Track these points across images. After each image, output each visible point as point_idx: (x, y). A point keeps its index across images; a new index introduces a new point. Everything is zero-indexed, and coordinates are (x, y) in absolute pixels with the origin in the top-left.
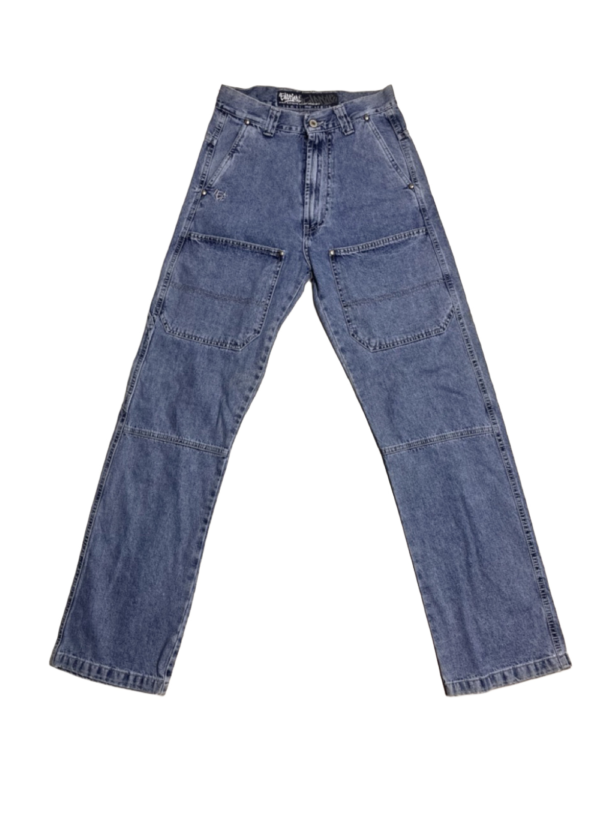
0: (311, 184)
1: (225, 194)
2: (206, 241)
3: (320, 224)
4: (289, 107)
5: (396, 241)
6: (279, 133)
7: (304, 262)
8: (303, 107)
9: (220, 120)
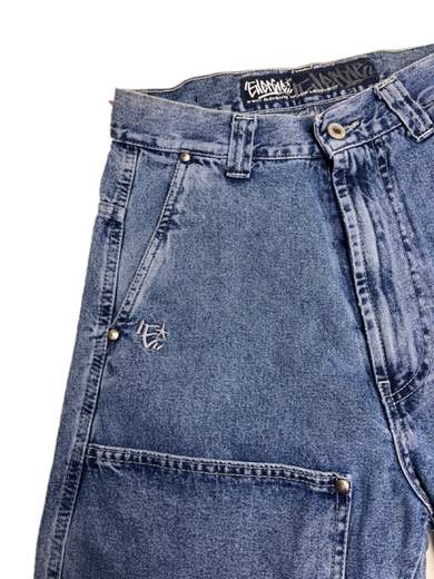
0: (369, 274)
1: (162, 331)
2: (134, 466)
3: (421, 376)
4: (271, 107)
6: (262, 168)
9: (125, 165)
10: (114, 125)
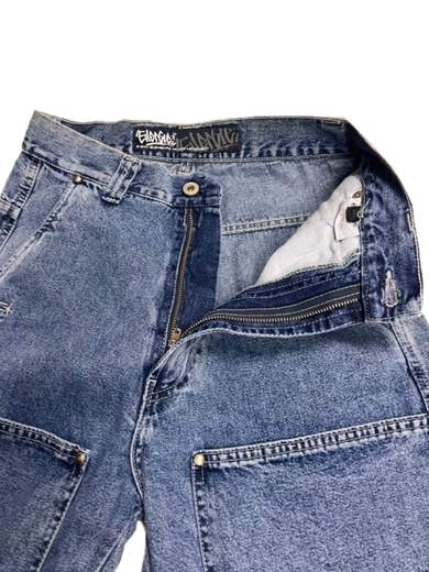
1: (8, 309)
4: (154, 154)
5: (355, 443)
6: (131, 199)
7: (129, 485)
8: (179, 154)
9: (27, 174)
10: (26, 139)
